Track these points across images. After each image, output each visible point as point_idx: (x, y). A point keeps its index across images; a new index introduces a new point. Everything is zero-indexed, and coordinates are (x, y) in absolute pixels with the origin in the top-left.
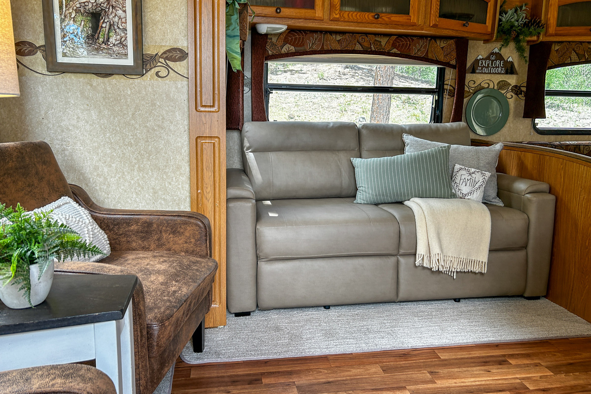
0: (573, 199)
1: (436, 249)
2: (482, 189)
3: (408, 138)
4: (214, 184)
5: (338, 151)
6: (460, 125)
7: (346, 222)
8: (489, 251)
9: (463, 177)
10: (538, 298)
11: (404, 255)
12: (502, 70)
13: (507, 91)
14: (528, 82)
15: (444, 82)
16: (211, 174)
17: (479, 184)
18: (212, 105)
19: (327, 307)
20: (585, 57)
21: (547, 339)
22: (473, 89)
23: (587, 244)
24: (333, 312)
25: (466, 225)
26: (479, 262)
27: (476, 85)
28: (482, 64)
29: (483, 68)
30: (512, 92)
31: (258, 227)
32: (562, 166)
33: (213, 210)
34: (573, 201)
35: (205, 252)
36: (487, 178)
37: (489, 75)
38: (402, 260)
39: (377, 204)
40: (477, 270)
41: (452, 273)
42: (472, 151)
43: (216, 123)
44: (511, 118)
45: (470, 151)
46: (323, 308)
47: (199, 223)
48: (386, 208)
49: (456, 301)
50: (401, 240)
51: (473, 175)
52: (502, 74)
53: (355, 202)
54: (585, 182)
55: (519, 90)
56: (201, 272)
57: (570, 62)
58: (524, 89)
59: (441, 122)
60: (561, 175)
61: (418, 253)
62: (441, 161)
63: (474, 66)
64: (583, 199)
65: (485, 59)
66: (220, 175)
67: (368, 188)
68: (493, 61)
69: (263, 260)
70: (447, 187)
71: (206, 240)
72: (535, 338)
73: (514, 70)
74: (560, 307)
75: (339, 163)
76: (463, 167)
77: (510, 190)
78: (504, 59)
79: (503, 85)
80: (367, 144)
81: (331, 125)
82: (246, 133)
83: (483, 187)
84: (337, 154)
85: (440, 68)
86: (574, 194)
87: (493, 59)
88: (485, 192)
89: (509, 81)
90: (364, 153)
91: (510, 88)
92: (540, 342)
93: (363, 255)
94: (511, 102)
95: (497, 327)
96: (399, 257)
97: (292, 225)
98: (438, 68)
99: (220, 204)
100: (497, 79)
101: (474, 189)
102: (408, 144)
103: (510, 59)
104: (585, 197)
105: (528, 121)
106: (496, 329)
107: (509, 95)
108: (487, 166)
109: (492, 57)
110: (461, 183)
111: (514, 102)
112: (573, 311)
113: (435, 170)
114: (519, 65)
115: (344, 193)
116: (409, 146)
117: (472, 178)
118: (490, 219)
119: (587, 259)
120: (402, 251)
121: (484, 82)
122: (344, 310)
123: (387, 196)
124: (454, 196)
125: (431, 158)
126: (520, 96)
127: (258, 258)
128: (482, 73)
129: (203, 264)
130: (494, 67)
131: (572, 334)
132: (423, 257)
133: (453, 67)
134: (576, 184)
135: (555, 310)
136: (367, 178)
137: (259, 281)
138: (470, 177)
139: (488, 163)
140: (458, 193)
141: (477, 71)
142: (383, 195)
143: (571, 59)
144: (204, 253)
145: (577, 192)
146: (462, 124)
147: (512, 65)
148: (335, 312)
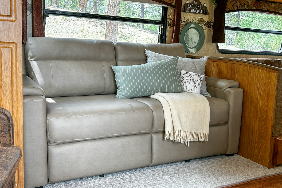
0: (254, 91)
1: (178, 128)
2: (200, 86)
3: (149, 53)
4: (12, 83)
5: (101, 60)
6: (179, 45)
7: (117, 111)
8: (210, 126)
9: (187, 78)
10: (233, 155)
11: (156, 133)
12: (200, 11)
13: (203, 25)
14: (214, 20)
15: (167, 16)
16: (8, 74)
17: (197, 83)
18: (9, 15)
19: (102, 176)
20: (245, 7)
21: (249, 180)
22: (184, 22)
23: (264, 118)
24: (107, 179)
25: (195, 110)
26: (203, 134)
27: (186, 20)
28: (189, 6)
29: (190, 9)
30: (206, 26)
31: (48, 118)
32: (246, 70)
33: (11, 105)
34: (254, 92)
35: (9, 140)
36: (202, 79)
37: (193, 14)
38: (154, 136)
39: (132, 98)
40: (202, 139)
41: (187, 143)
42: (190, 61)
43: (13, 31)
44: (205, 42)
45: (189, 62)
46: (99, 177)
47: (3, 116)
48: (140, 100)
49: (187, 162)
50: (154, 122)
51: (194, 77)
52: (201, 14)
53: (116, 97)
54: (262, 80)
55: (209, 25)
56: (10, 159)
57: (237, 9)
58: (212, 24)
59: (165, 43)
60: (246, 76)
61: (166, 130)
62: (174, 68)
63: (184, 7)
64: (261, 90)
65: (191, 3)
66: (17, 75)
67: (126, 86)
68: (195, 5)
69: (53, 144)
70: (179, 85)
71: (10, 131)
72: (242, 181)
73: (207, 12)
74: (247, 159)
75: (102, 69)
76: (187, 72)
77: (215, 86)
78: (202, 5)
79: (201, 21)
80: (121, 56)
81: (96, 42)
82: (30, 46)
83: (200, 84)
84: (101, 63)
85: (165, 7)
86: (255, 87)
87: (195, 3)
88: (201, 87)
89: (204, 19)
90: (119, 62)
91: (205, 24)
92: (246, 183)
93: (128, 134)
94: (206, 32)
95: (218, 177)
96: (152, 134)
97: (76, 115)
98: (163, 7)
99: (17, 100)
100: (198, 17)
101: (195, 86)
102: (149, 57)
103: (205, 5)
104: (263, 89)
105: (215, 44)
106: (218, 178)
107: (204, 28)
108: (200, 71)
109: (195, 2)
110: (186, 82)
111: (208, 32)
112: (256, 161)
113: (171, 73)
114: (210, 9)
115: (106, 91)
116: (150, 58)
117: (193, 79)
118: (209, 105)
119: (264, 127)
120: (154, 130)
121: (191, 18)
122: (115, 177)
123: (139, 92)
124: (182, 91)
125: (168, 65)
126: (210, 28)
127: (48, 142)
128: (189, 12)
129: (9, 152)
130: (196, 9)
131: (261, 176)
132: (170, 133)
133: (174, 7)
134: (256, 81)
135: (245, 161)
136: (125, 80)
137: (50, 161)
138: (191, 78)
139: (201, 69)
140: (185, 89)
141: (187, 11)
142: (137, 91)
143: (238, 7)
144: (7, 142)
145: (257, 86)
146: (180, 44)
147: (206, 9)
148: (109, 179)
